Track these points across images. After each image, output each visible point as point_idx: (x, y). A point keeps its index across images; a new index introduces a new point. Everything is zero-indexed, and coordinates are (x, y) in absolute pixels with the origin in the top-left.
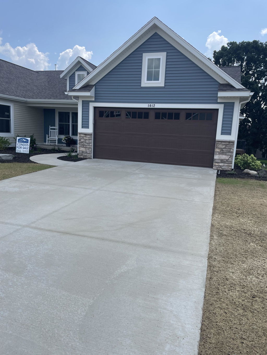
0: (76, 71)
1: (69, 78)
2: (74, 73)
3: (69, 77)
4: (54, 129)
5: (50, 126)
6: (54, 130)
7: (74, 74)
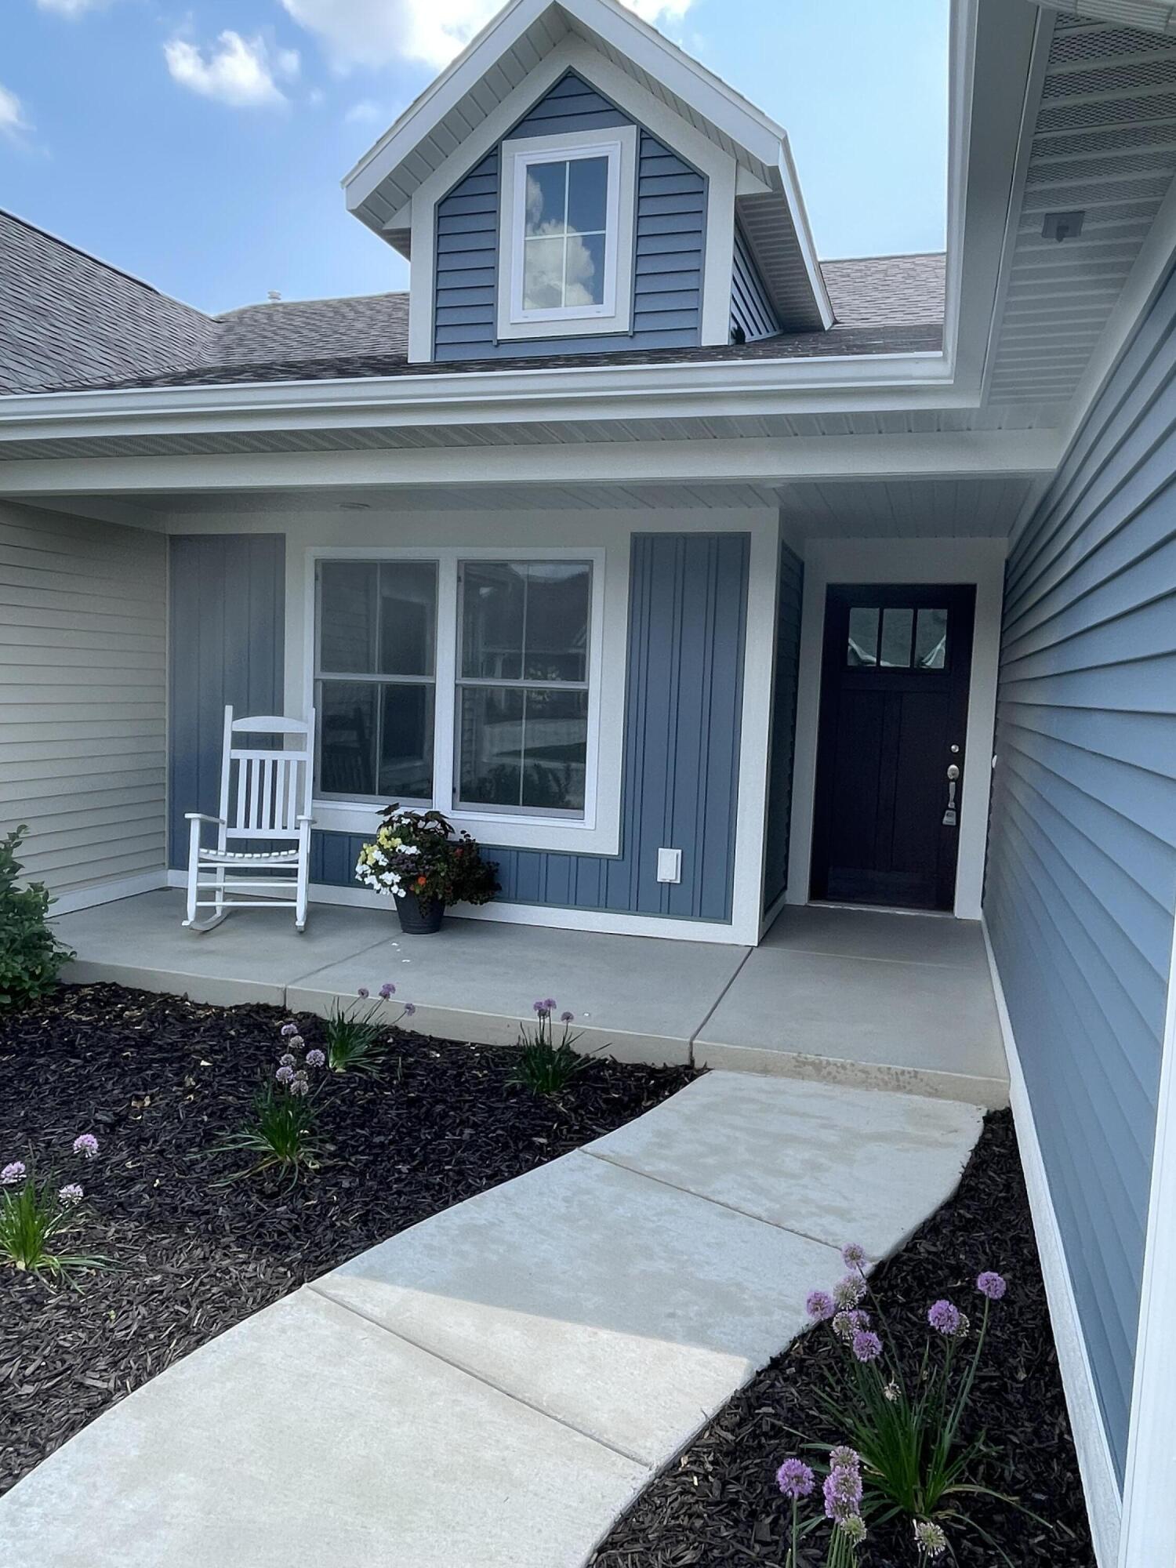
0: (509, 135)
1: (439, 218)
2: (494, 153)
3: (440, 205)
4: (274, 741)
5: (229, 710)
6: (269, 756)
7: (488, 166)
